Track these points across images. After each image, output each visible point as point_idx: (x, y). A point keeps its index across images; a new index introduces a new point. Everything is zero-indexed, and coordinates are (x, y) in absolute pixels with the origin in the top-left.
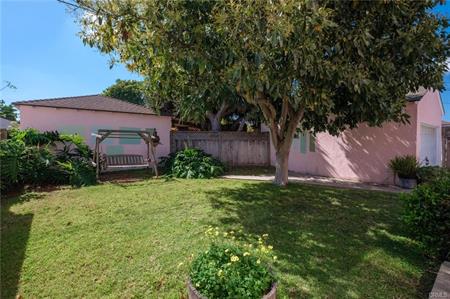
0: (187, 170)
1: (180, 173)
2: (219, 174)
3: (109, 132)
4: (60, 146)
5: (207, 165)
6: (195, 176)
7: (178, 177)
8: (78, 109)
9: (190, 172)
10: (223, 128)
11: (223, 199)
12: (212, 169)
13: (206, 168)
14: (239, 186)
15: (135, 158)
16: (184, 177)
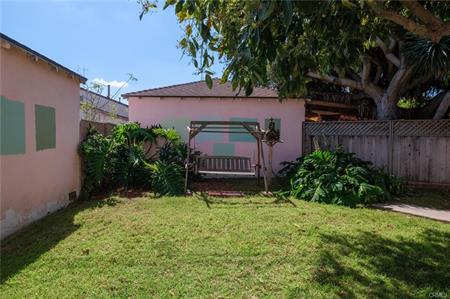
0: (315, 187)
1: (303, 191)
2: (375, 201)
3: (204, 124)
4: (161, 143)
5: (352, 180)
6: (327, 199)
7: (299, 196)
8: (182, 97)
9: (318, 191)
10: (401, 114)
11: (351, 262)
12: (361, 189)
13: (349, 186)
14: (412, 234)
15: (240, 162)
16: (308, 198)
